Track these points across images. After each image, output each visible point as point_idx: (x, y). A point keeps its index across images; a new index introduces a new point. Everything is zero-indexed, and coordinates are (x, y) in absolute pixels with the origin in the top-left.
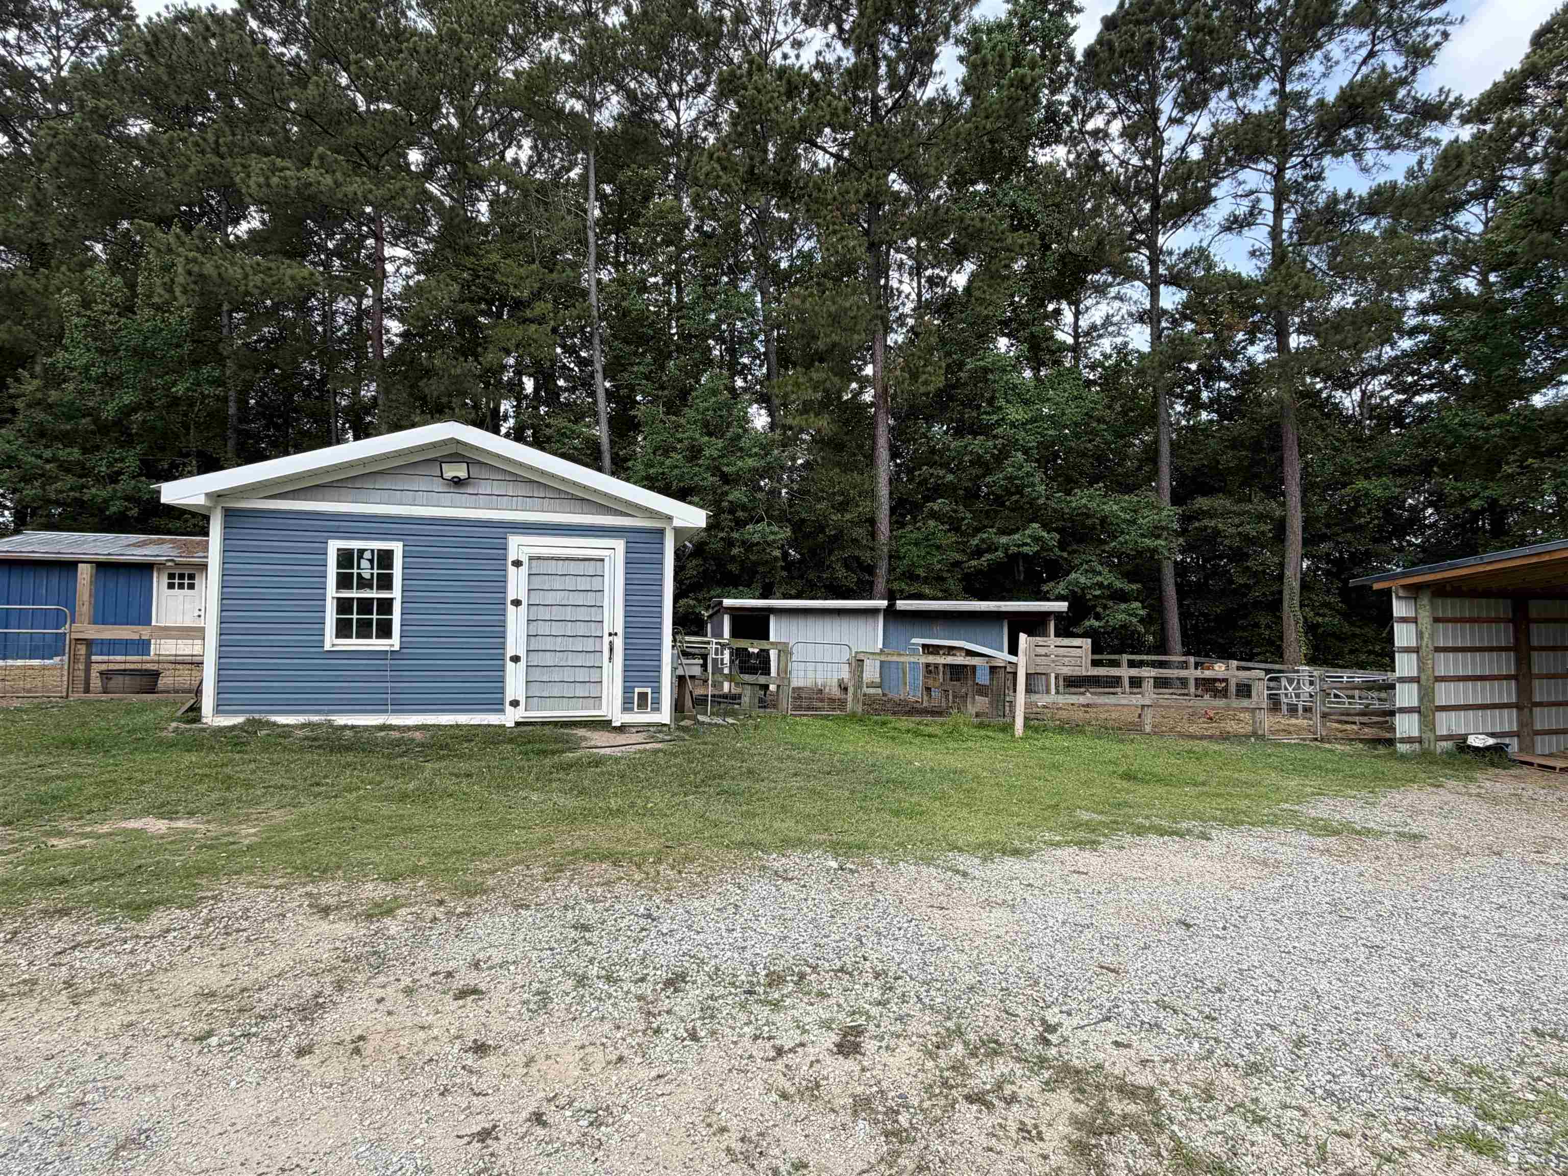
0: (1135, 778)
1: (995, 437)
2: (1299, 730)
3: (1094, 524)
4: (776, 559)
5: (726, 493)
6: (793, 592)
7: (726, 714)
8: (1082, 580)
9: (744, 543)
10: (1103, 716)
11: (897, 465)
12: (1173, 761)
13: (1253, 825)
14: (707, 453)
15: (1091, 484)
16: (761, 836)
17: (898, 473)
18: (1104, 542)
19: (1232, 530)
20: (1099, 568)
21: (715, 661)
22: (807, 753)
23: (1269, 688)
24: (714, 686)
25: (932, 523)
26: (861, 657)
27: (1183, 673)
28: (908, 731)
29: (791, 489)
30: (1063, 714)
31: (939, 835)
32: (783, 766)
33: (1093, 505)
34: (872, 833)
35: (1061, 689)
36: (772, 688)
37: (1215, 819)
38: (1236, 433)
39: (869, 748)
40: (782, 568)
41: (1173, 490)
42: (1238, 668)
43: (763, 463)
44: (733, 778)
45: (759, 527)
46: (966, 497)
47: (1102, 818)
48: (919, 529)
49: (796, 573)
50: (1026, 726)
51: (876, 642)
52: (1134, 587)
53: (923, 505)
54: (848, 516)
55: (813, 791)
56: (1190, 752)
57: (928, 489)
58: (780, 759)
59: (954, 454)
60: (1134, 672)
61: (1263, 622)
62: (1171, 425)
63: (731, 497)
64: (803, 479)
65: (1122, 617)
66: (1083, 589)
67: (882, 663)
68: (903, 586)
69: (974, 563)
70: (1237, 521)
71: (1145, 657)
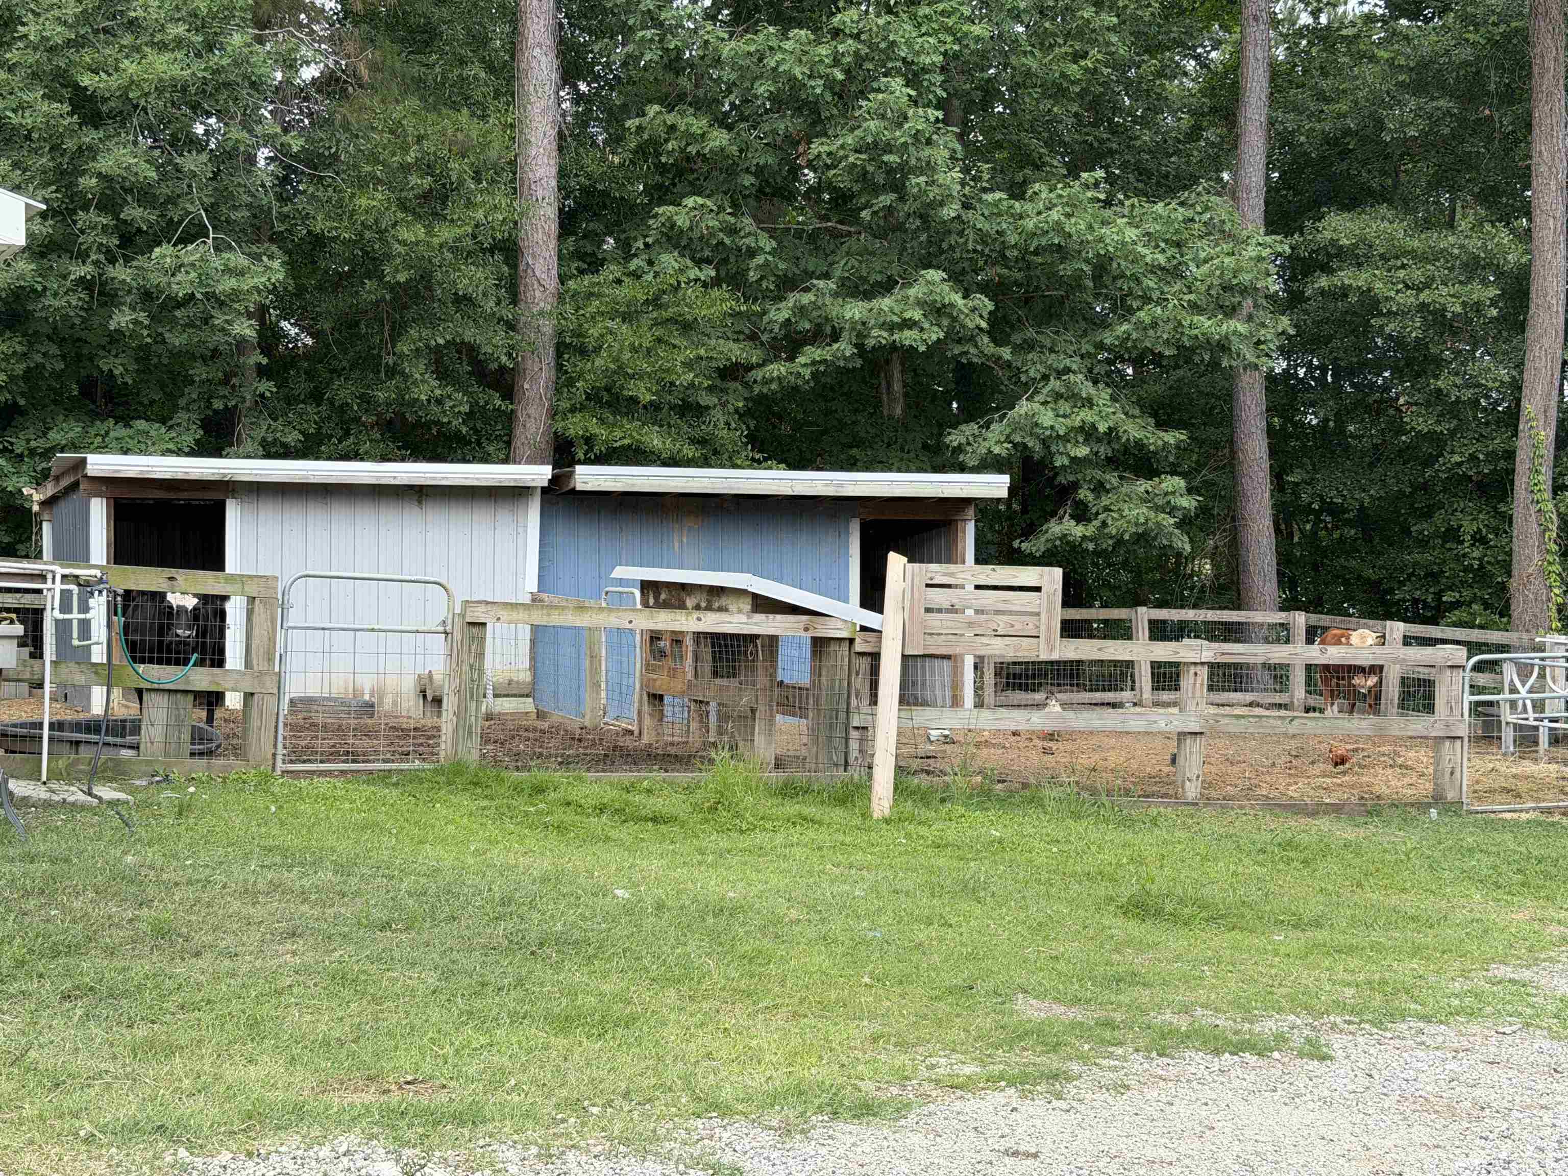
0: (1159, 913)
1: (836, 33)
2: (1540, 787)
3: (1079, 276)
4: (241, 344)
5: (91, 152)
6: (293, 438)
7: (95, 774)
8: (1047, 418)
9: (147, 296)
10: (1084, 761)
11: (578, 98)
12: (1249, 867)
13: (1427, 1019)
14: (31, 30)
15: (1073, 171)
16: (188, 1107)
17: (583, 121)
18: (1102, 323)
19: (1408, 299)
20: (1087, 389)
21: (63, 627)
22: (326, 876)
23: (1475, 689)
24: (63, 696)
25: (669, 261)
26: (478, 614)
27: (1278, 653)
28: (601, 809)
29: (284, 150)
30: (991, 758)
31: (672, 1074)
32: (257, 913)
33: (1077, 226)
34: (495, 1084)
35: (989, 693)
36: (233, 700)
37: (1340, 1006)
38: (1426, 51)
39: (496, 855)
40: (262, 372)
41: (1272, 192)
42: (1407, 641)
43: (198, 68)
44: (110, 952)
45: (192, 252)
46: (761, 193)
47: (1075, 1014)
48: (636, 275)
49: (302, 386)
50: (899, 789)
51: (519, 574)
52: (1172, 437)
53: (647, 212)
54: (445, 233)
55: (341, 978)
56: (1287, 845)
57: (662, 169)
58: (249, 894)
59: (728, 75)
60: (1164, 651)
61: (1468, 528)
62: (1275, 22)
63: (105, 164)
64: (317, 122)
65: (1138, 513)
66: (1044, 442)
67: (536, 629)
68: (594, 427)
69: (777, 369)
70: (1417, 275)
71: (1189, 614)
